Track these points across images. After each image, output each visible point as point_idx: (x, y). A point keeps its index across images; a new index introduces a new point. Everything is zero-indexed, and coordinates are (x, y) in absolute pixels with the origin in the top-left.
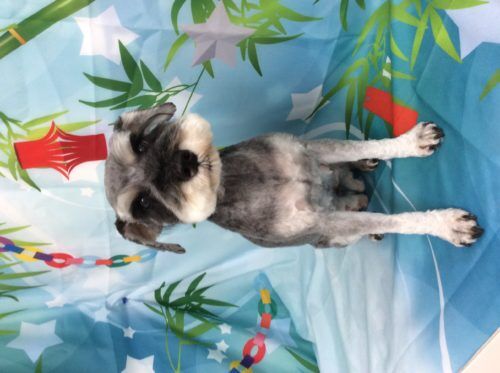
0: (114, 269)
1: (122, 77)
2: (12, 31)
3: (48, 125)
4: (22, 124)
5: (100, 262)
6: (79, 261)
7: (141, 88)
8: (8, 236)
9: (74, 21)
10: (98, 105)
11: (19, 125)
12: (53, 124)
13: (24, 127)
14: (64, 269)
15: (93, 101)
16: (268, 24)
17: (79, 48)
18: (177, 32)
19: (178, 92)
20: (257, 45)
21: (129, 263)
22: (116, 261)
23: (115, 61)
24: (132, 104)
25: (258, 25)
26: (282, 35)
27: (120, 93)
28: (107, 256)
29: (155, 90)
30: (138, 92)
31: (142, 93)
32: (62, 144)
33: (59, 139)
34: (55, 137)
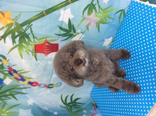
0: (48, 89)
1: (67, 28)
2: (44, 12)
3: (45, 40)
4: (38, 39)
5: (45, 86)
6: (40, 85)
7: (71, 31)
8: (22, 75)
9: (60, 11)
11: (37, 39)
12: (46, 39)
13: (38, 40)
14: (35, 87)
15: (58, 34)
16: (103, 18)
17: (59, 18)
18: (83, 17)
19: (79, 34)
20: (100, 24)
21: (53, 87)
22: (50, 86)
23: (67, 23)
24: (67, 36)
25: (101, 18)
26: (106, 22)
27: (65, 32)
28: (48, 84)
29: (74, 32)
30: (70, 32)
31: (71, 33)
32: (47, 45)
33: (47, 44)
34: (46, 44)
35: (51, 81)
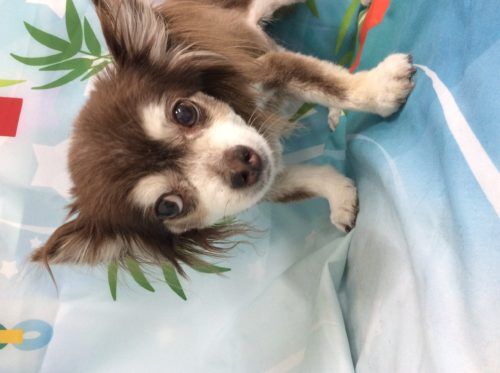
1: (62, 34)
7: (78, 49)
10: (28, 61)
15: (24, 55)
23: (58, 13)
27: (56, 52)
29: (94, 55)
30: (75, 54)
31: (79, 55)
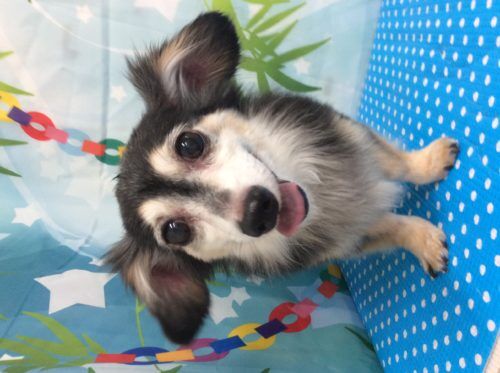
0: (106, 166)
5: (88, 147)
6: (62, 136)
14: (43, 144)
22: (110, 152)
28: (97, 139)
35: (110, 125)
